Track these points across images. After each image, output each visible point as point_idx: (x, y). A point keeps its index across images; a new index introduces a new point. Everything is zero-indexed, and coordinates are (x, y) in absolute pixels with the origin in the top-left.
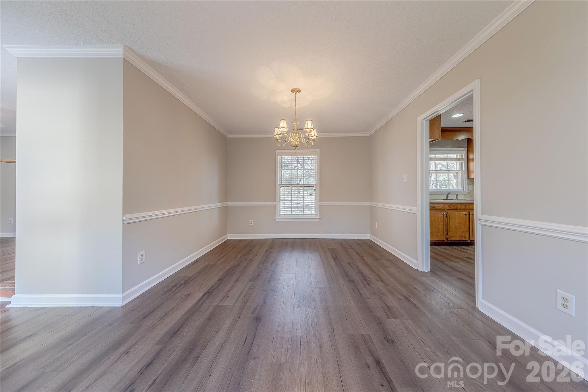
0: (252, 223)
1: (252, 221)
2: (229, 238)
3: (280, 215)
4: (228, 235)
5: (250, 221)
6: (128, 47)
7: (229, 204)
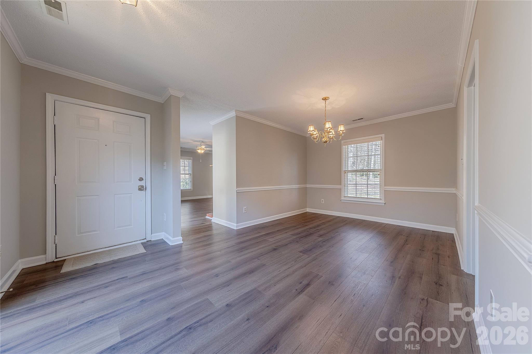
0: (323, 201)
1: (323, 200)
2: (308, 211)
3: (345, 197)
4: (307, 209)
5: (322, 200)
6: (236, 110)
7: (308, 186)
